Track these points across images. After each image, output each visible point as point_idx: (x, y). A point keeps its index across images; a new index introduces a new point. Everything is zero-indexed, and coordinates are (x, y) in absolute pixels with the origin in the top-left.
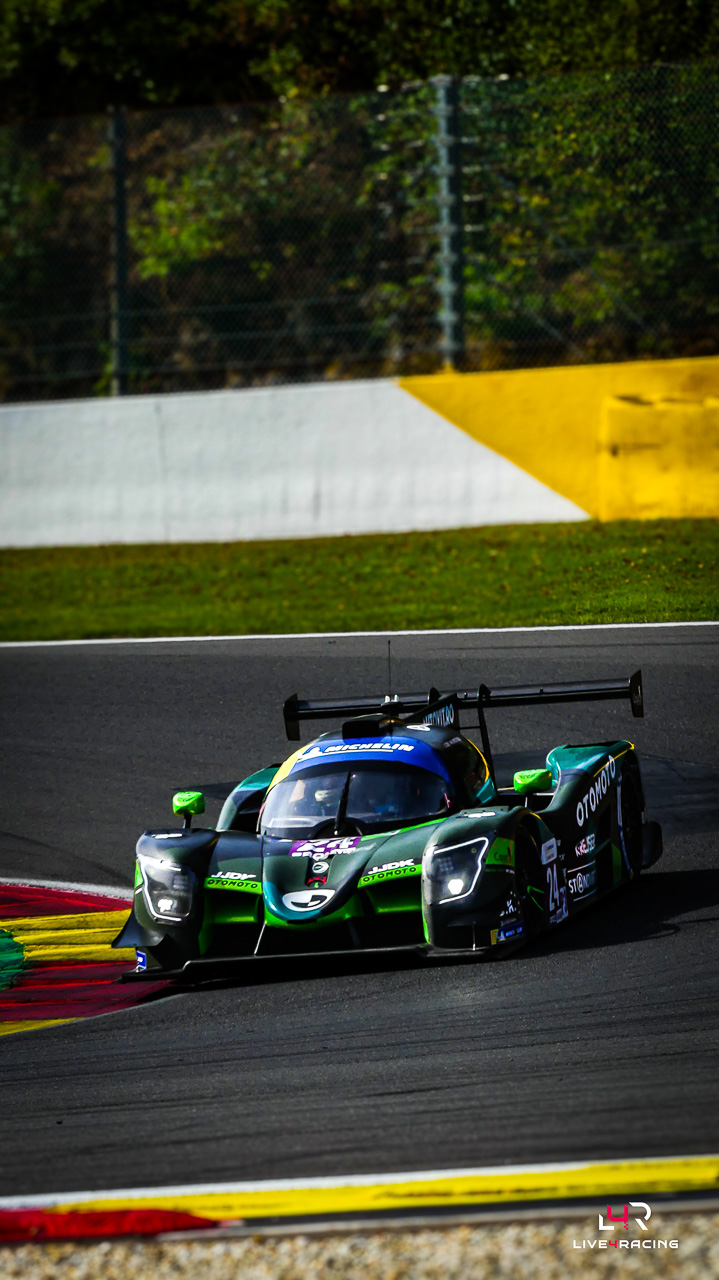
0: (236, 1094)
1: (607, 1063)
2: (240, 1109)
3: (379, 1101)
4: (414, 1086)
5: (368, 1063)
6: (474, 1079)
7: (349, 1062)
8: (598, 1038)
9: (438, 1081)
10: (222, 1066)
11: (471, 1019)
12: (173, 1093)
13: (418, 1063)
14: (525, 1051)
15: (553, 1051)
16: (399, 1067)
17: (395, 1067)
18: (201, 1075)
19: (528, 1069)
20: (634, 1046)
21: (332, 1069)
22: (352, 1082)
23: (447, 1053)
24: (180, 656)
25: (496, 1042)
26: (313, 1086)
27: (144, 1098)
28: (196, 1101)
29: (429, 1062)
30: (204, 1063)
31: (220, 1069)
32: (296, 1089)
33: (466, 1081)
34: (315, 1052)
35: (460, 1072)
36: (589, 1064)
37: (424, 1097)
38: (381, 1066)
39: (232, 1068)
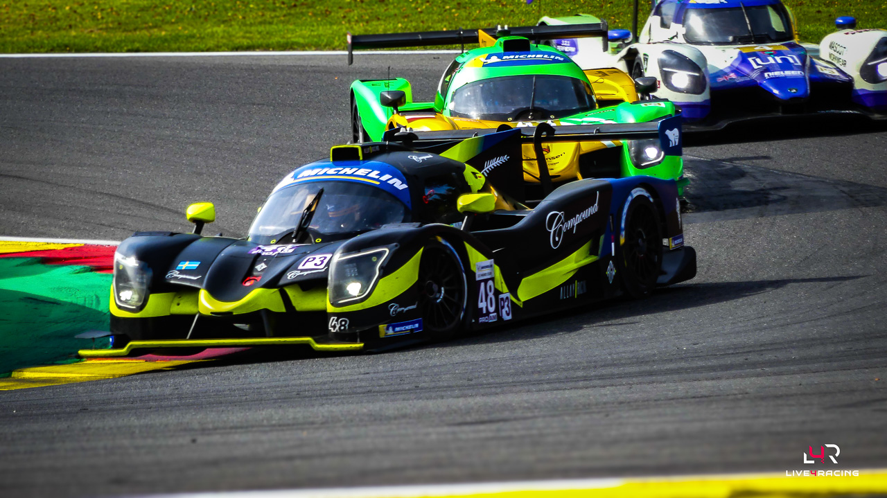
0: (340, 421)
1: (646, 403)
2: (343, 433)
3: (457, 429)
4: (486, 418)
5: (450, 399)
6: (536, 414)
7: (435, 398)
8: (640, 383)
9: (506, 414)
10: (331, 399)
11: (537, 367)
12: (289, 419)
13: (490, 400)
14: (580, 392)
15: (603, 393)
16: (476, 403)
17: (473, 403)
18: (313, 406)
19: (581, 407)
20: (669, 390)
21: (421, 404)
22: (436, 414)
23: (516, 393)
24: (311, 66)
25: (557, 385)
26: (404, 416)
27: (265, 422)
28: (307, 426)
29: (500, 399)
30: (317, 396)
31: (330, 402)
32: (389, 419)
33: (529, 414)
34: (409, 390)
35: (525, 408)
36: (632, 404)
37: (494, 426)
38: (461, 402)
39: (340, 401)
